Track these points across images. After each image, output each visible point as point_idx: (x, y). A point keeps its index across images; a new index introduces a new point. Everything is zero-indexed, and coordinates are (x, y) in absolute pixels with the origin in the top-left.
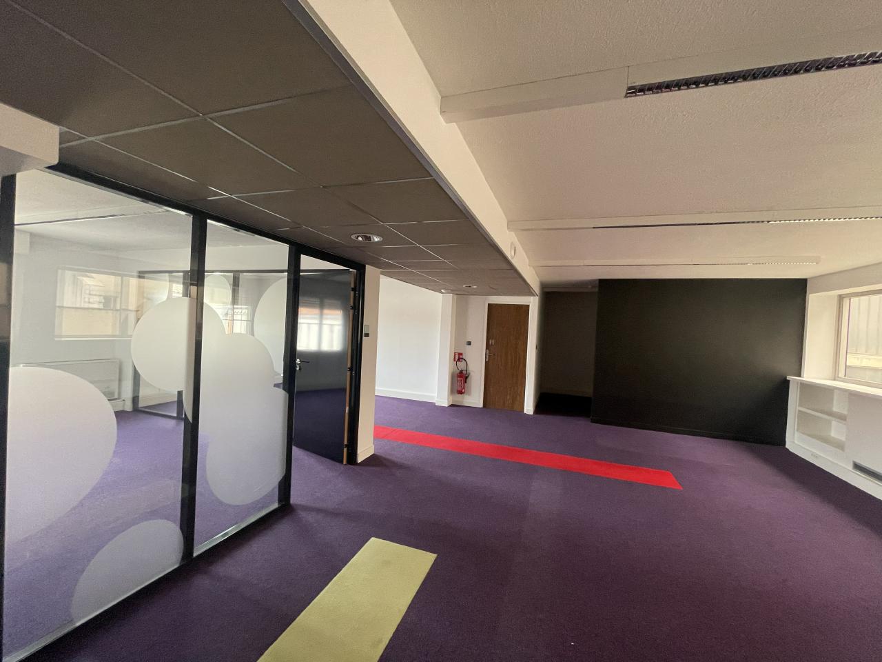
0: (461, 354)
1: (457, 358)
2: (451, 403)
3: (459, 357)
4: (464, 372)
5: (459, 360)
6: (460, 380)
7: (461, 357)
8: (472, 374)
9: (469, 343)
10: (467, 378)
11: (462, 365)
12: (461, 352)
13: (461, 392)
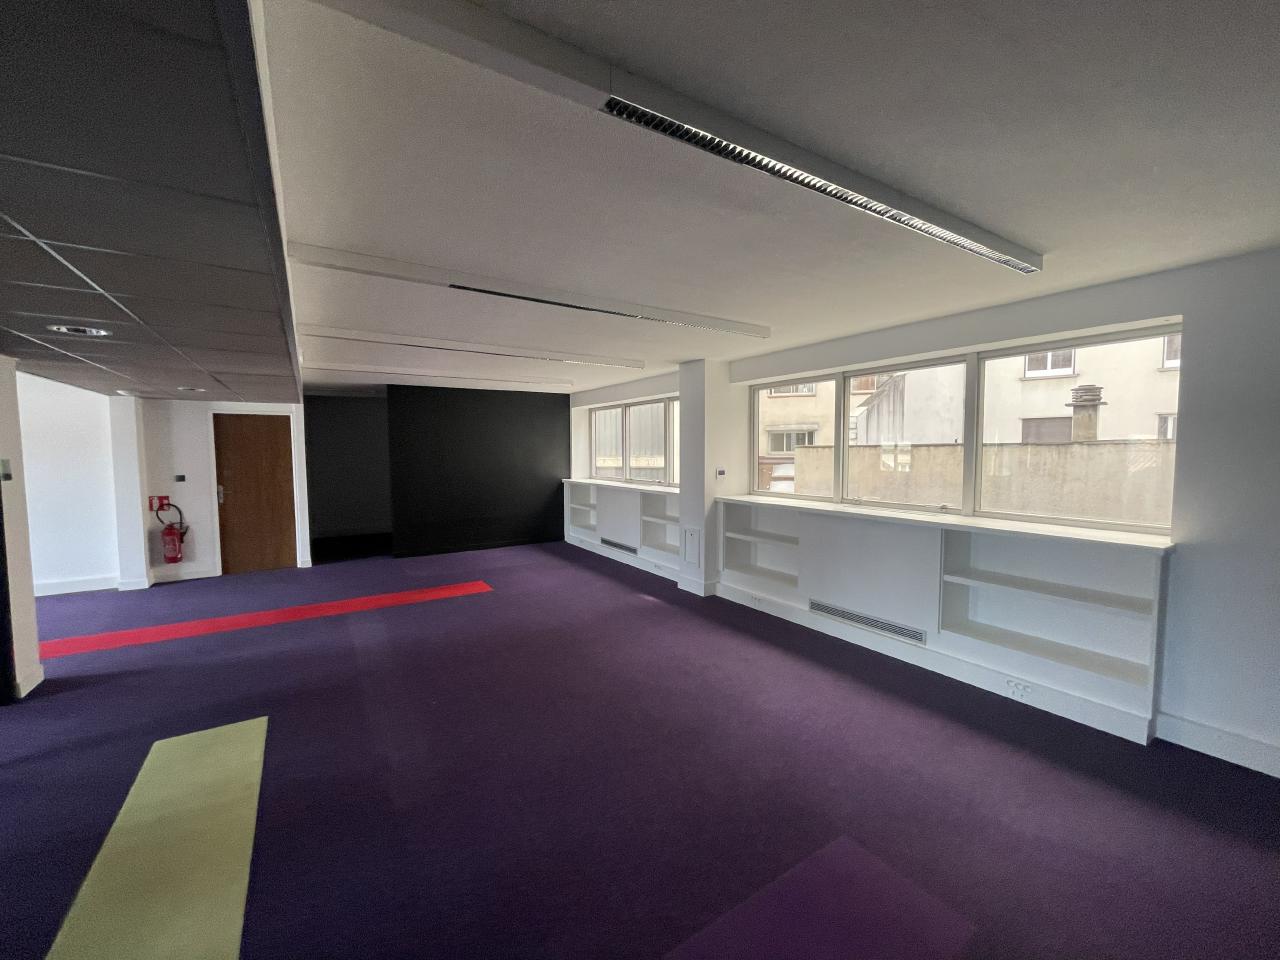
0: (167, 498)
1: (156, 504)
2: (153, 582)
3: (162, 503)
4: (177, 526)
5: (161, 507)
6: (169, 540)
7: (166, 502)
8: (193, 527)
9: (181, 478)
10: (182, 535)
11: (169, 516)
12: (164, 495)
13: (174, 560)
